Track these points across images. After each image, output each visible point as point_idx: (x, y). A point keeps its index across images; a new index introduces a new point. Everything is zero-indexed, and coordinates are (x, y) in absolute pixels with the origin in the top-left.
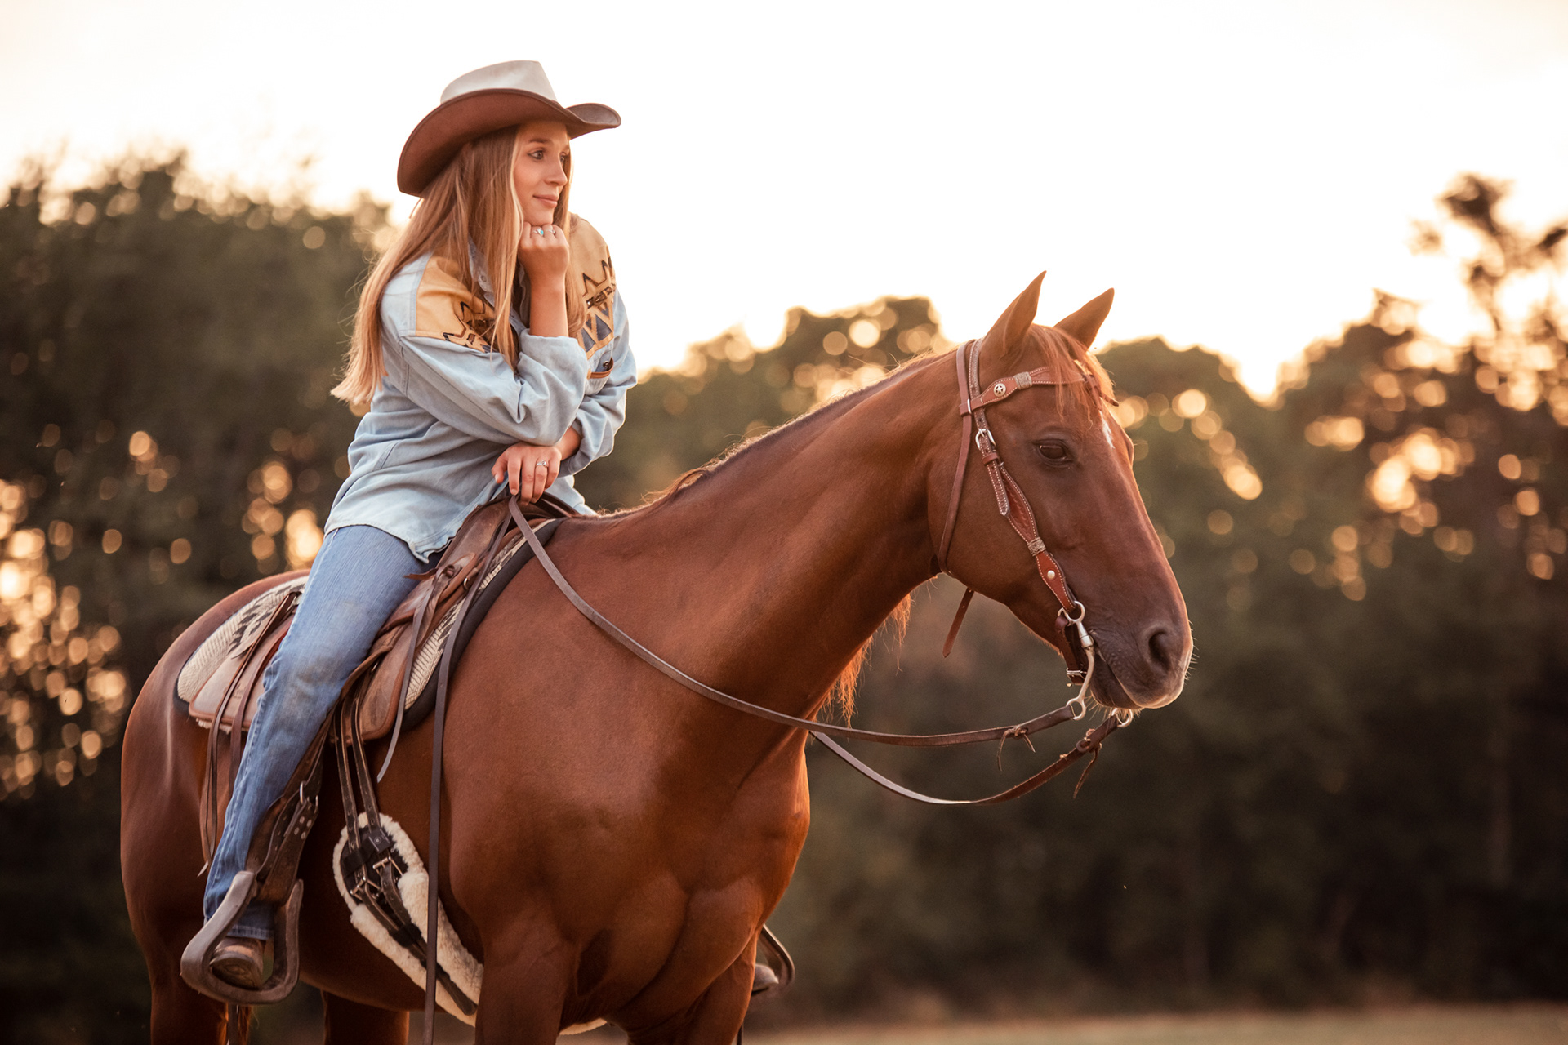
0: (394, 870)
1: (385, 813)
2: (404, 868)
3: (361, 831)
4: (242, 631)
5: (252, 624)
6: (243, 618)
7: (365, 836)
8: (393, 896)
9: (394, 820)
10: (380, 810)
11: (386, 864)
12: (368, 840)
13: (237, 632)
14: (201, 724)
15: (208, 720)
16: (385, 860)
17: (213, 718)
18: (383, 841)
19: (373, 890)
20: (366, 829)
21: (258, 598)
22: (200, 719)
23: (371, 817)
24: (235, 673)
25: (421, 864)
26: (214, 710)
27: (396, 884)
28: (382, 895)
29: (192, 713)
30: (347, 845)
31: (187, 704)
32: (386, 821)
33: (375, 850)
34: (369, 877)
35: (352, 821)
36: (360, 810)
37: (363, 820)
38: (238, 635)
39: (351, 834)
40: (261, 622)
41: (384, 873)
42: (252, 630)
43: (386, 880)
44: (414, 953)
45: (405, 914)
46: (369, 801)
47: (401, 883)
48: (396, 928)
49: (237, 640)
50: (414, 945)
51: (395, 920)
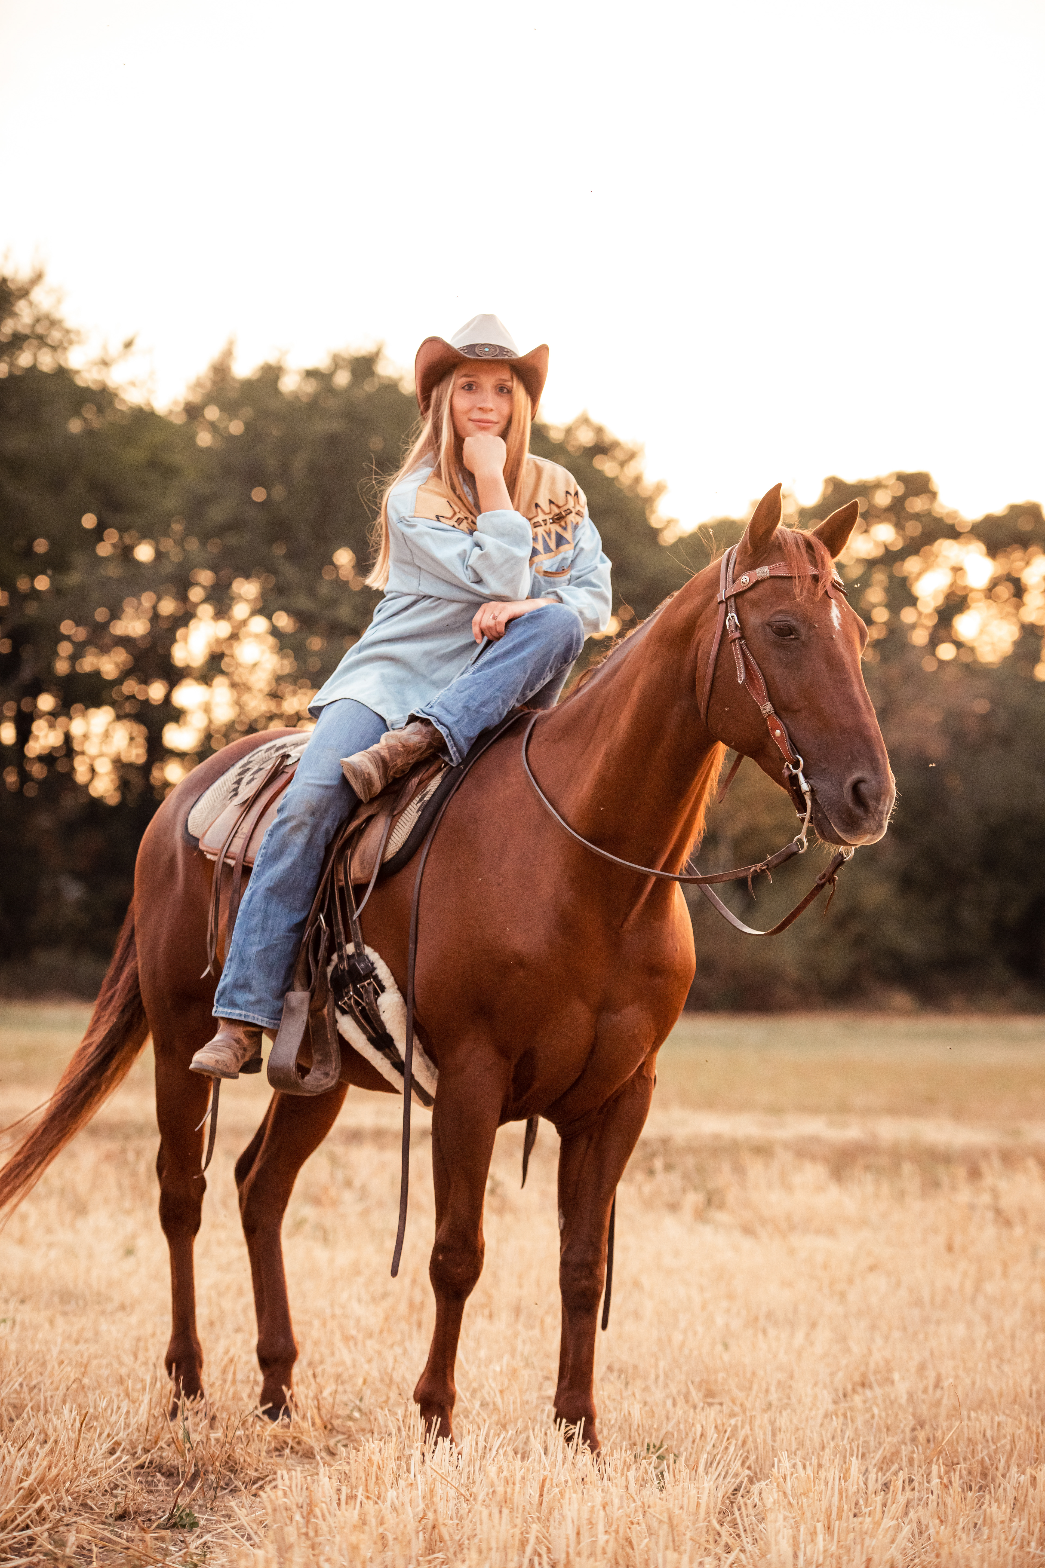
0: (375, 989)
1: (369, 945)
2: (383, 989)
3: (349, 957)
4: (239, 782)
5: (247, 777)
6: (239, 771)
7: (352, 961)
8: (373, 1010)
9: (376, 951)
10: (364, 942)
11: (368, 984)
12: (354, 965)
13: (235, 783)
14: (209, 856)
15: (215, 854)
16: (368, 981)
17: (219, 852)
18: (367, 966)
19: (357, 1003)
20: (353, 955)
21: (251, 755)
22: (208, 852)
23: (357, 946)
24: (237, 817)
25: (396, 987)
26: (220, 846)
27: (376, 1000)
28: (364, 1008)
29: (202, 847)
30: (337, 965)
31: (198, 840)
32: (368, 951)
33: (360, 973)
34: (354, 992)
35: (341, 947)
36: (348, 941)
37: (350, 948)
38: (236, 786)
39: (341, 958)
40: (256, 776)
41: (366, 991)
42: (249, 783)
43: (368, 997)
44: (387, 1056)
45: (382, 1025)
46: (356, 934)
47: (380, 1000)
48: (374, 1035)
49: (236, 790)
50: (387, 1050)
51: (373, 1029)
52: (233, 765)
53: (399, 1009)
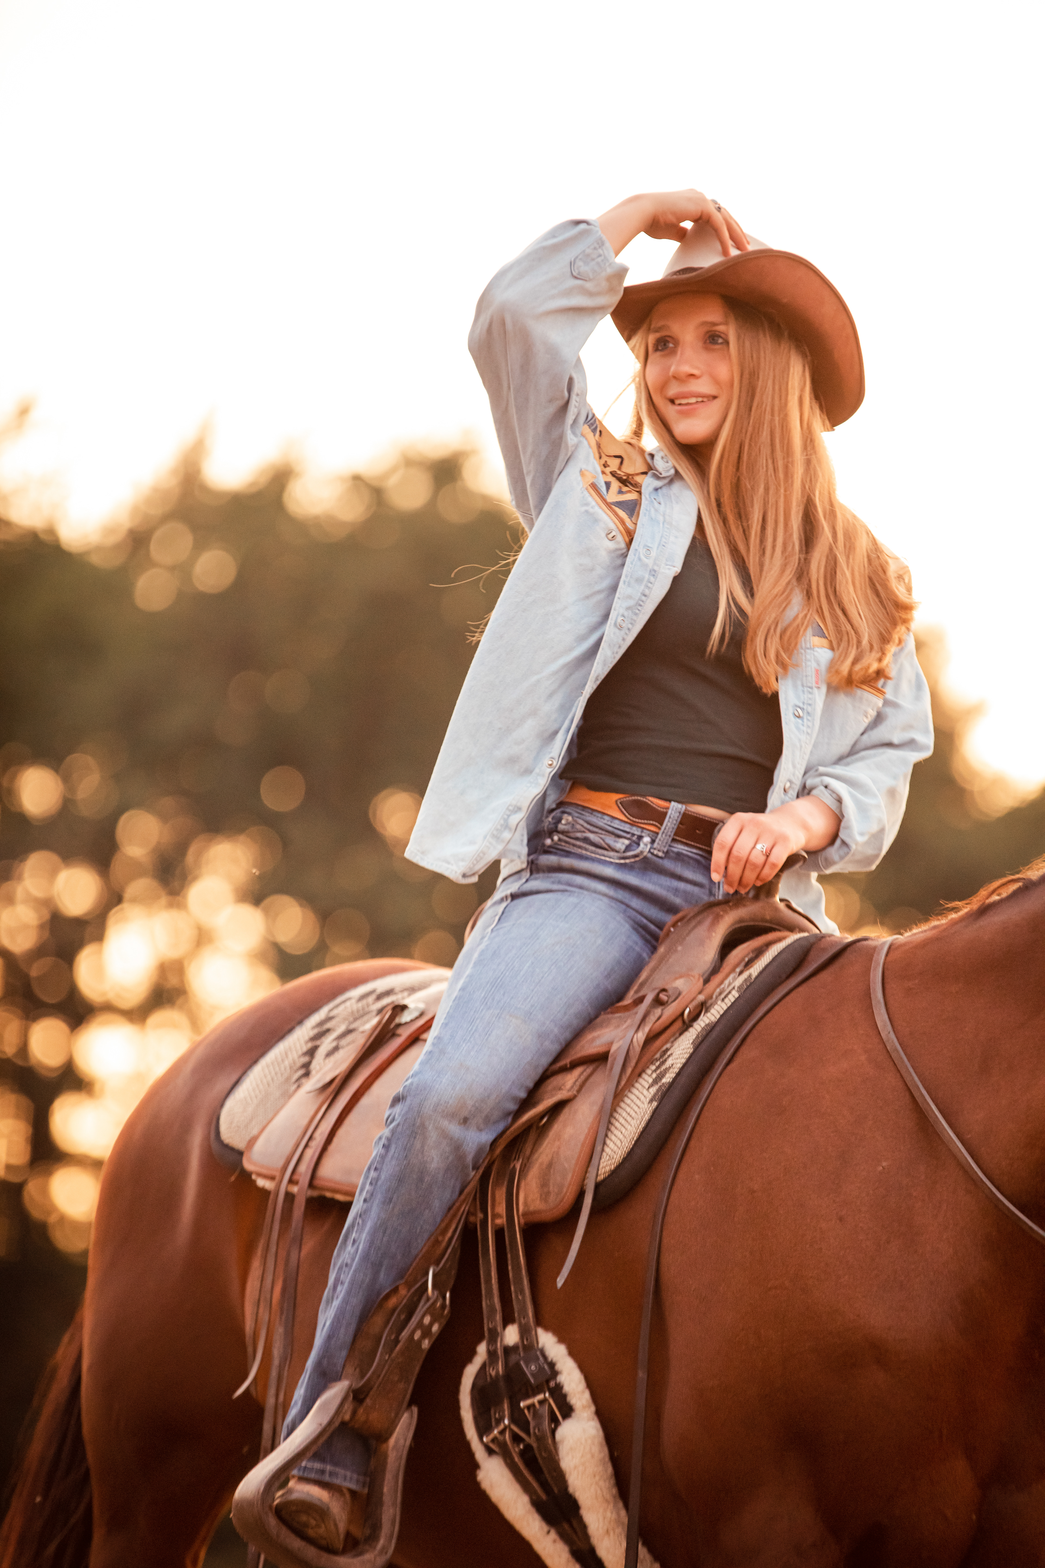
0: (552, 1413)
1: (547, 1328)
2: (567, 1411)
3: (507, 1350)
4: (311, 1052)
5: (327, 1044)
6: (312, 1033)
7: (513, 1358)
8: (547, 1450)
9: (561, 1340)
10: (539, 1321)
11: (541, 1402)
12: (518, 1365)
13: (305, 1054)
14: (261, 1183)
15: (272, 1178)
16: (541, 1397)
17: (277, 1174)
18: (541, 1369)
19: (517, 1438)
20: (515, 1348)
21: (331, 1005)
22: (259, 1175)
23: (524, 1332)
24: (312, 1113)
25: (593, 1408)
26: (281, 1163)
27: (553, 1432)
28: (528, 1447)
29: (248, 1165)
30: (483, 1367)
31: (240, 1153)
32: (547, 1341)
33: (529, 1381)
34: (513, 1420)
35: (494, 1336)
36: (508, 1320)
37: (511, 1335)
38: (306, 1059)
39: (492, 1355)
40: (343, 1042)
41: (536, 1414)
42: (329, 1054)
43: (538, 1426)
44: (564, 1537)
45: (560, 1477)
46: (523, 1310)
47: (560, 1433)
48: (544, 1497)
49: (307, 1066)
50: (566, 1526)
51: (544, 1485)
52: (300, 1022)
53: (596, 1449)
